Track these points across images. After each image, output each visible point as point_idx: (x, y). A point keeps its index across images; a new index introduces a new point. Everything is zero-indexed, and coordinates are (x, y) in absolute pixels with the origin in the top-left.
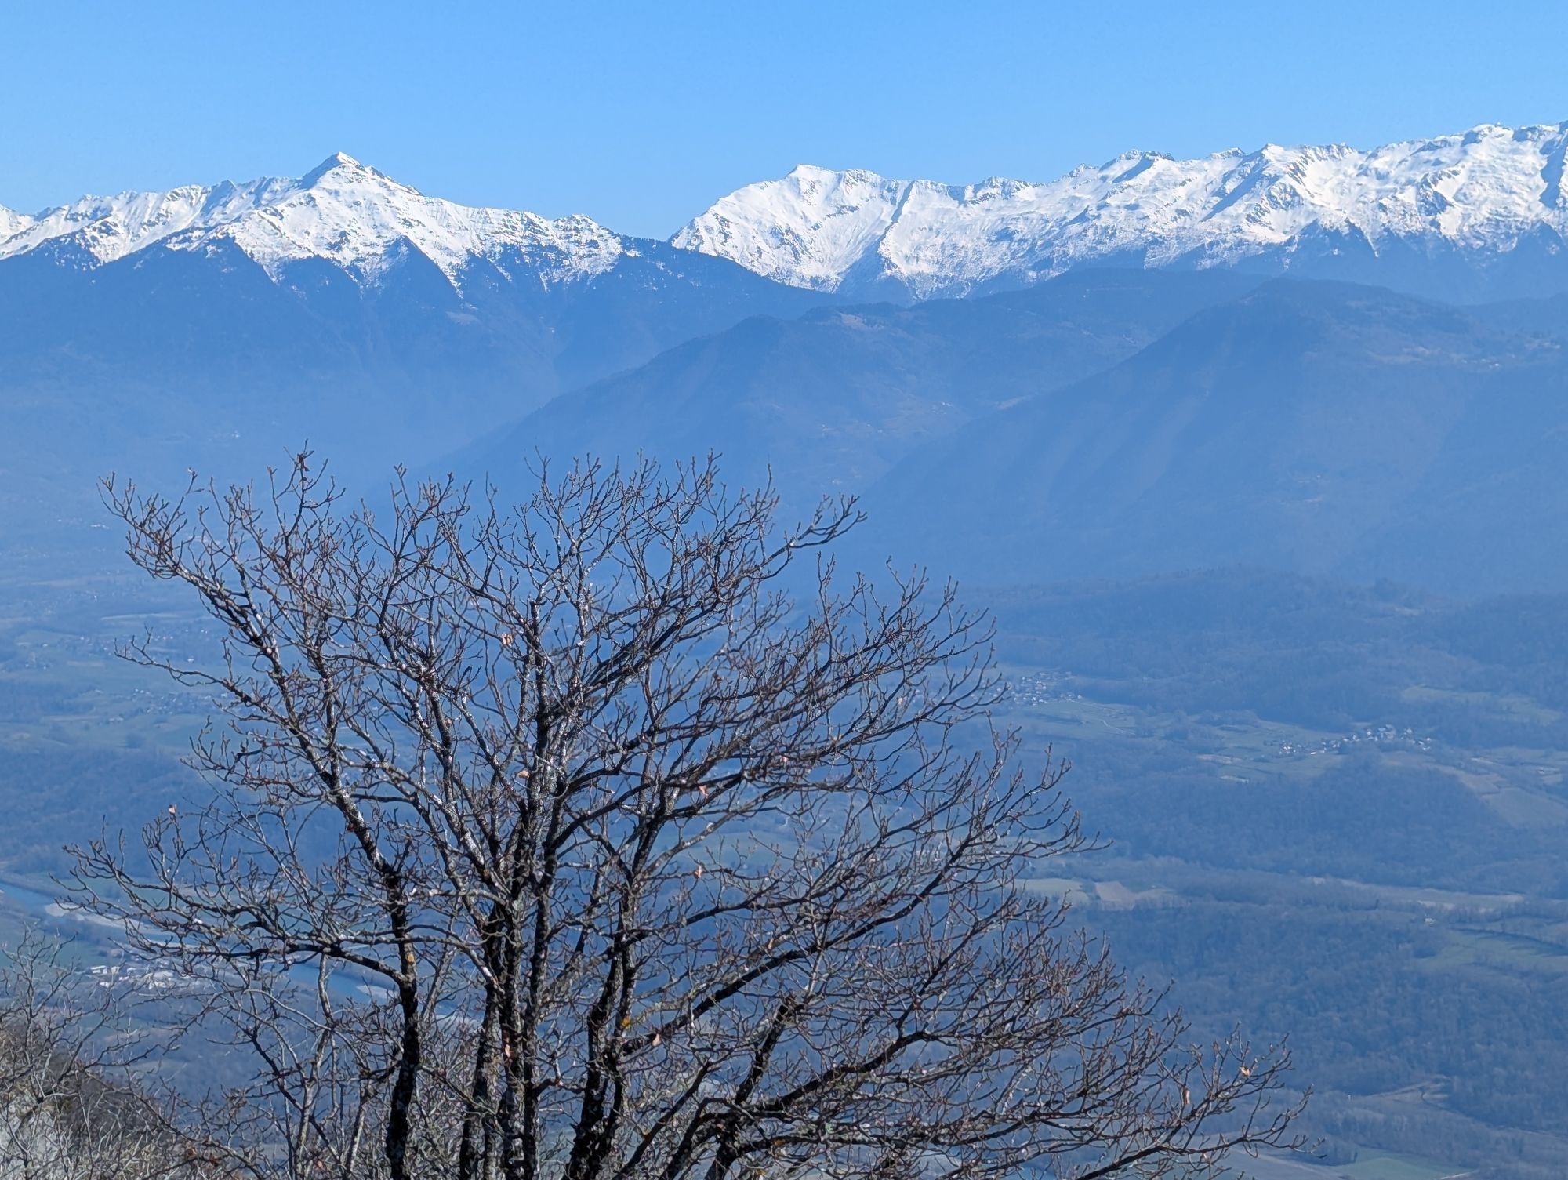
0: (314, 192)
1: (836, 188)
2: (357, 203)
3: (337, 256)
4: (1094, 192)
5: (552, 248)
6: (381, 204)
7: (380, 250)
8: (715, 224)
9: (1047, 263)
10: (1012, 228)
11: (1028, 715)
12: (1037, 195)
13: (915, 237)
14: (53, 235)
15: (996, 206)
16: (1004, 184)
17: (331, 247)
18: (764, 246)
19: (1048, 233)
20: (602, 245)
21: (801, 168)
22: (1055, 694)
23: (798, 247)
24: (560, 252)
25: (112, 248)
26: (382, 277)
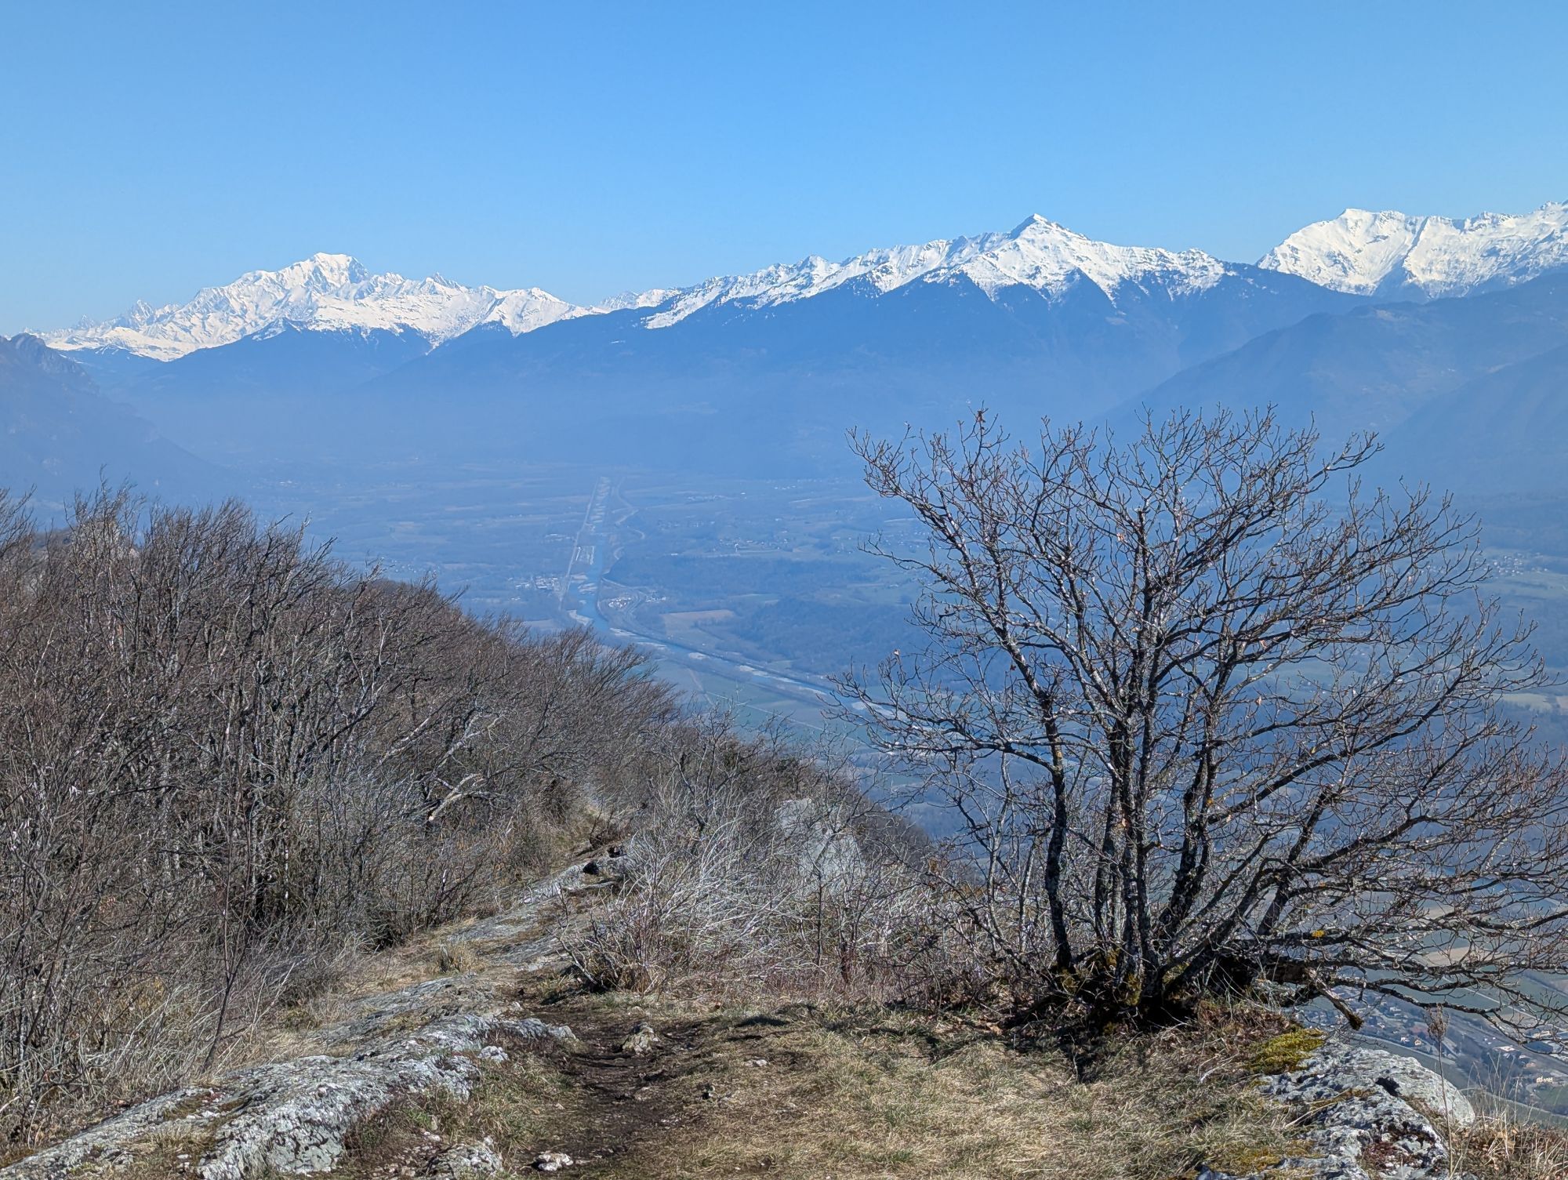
0: (1018, 241)
1: (1373, 224)
2: (1046, 247)
3: (1033, 283)
4: (1558, 220)
5: (1176, 272)
6: (1062, 247)
7: (1062, 278)
8: (1289, 252)
9: (1524, 270)
10: (1498, 247)
11: (1510, 582)
12: (1517, 224)
13: (1429, 255)
14: (852, 276)
15: (1487, 232)
16: (1493, 217)
17: (1030, 277)
18: (1323, 266)
19: (1525, 249)
20: (1210, 268)
21: (1348, 210)
22: (1528, 568)
23: (1346, 265)
24: (1181, 275)
25: (889, 283)
26: (1063, 295)
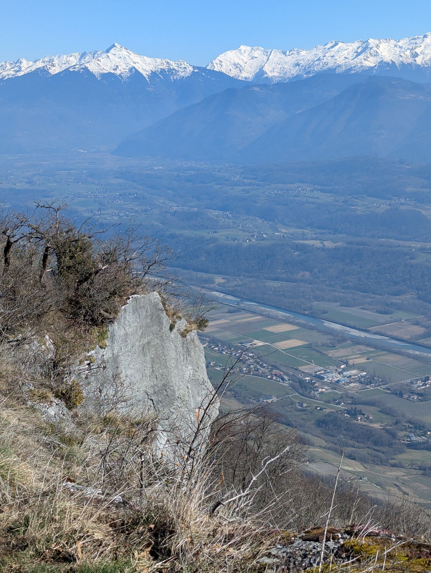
0: (109, 54)
1: (251, 52)
2: (120, 57)
3: (116, 72)
4: (322, 52)
5: (174, 69)
6: (127, 57)
7: (127, 70)
8: (218, 62)
9: (309, 72)
10: (300, 62)
11: (306, 197)
12: (306, 53)
13: (273, 65)
14: (39, 67)
15: (295, 56)
16: (297, 50)
17: (114, 69)
18: (232, 68)
19: (309, 64)
20: (187, 68)
21: (242, 46)
22: (312, 191)
23: (241, 69)
24: (176, 71)
25: (55, 70)
26: (128, 78)
